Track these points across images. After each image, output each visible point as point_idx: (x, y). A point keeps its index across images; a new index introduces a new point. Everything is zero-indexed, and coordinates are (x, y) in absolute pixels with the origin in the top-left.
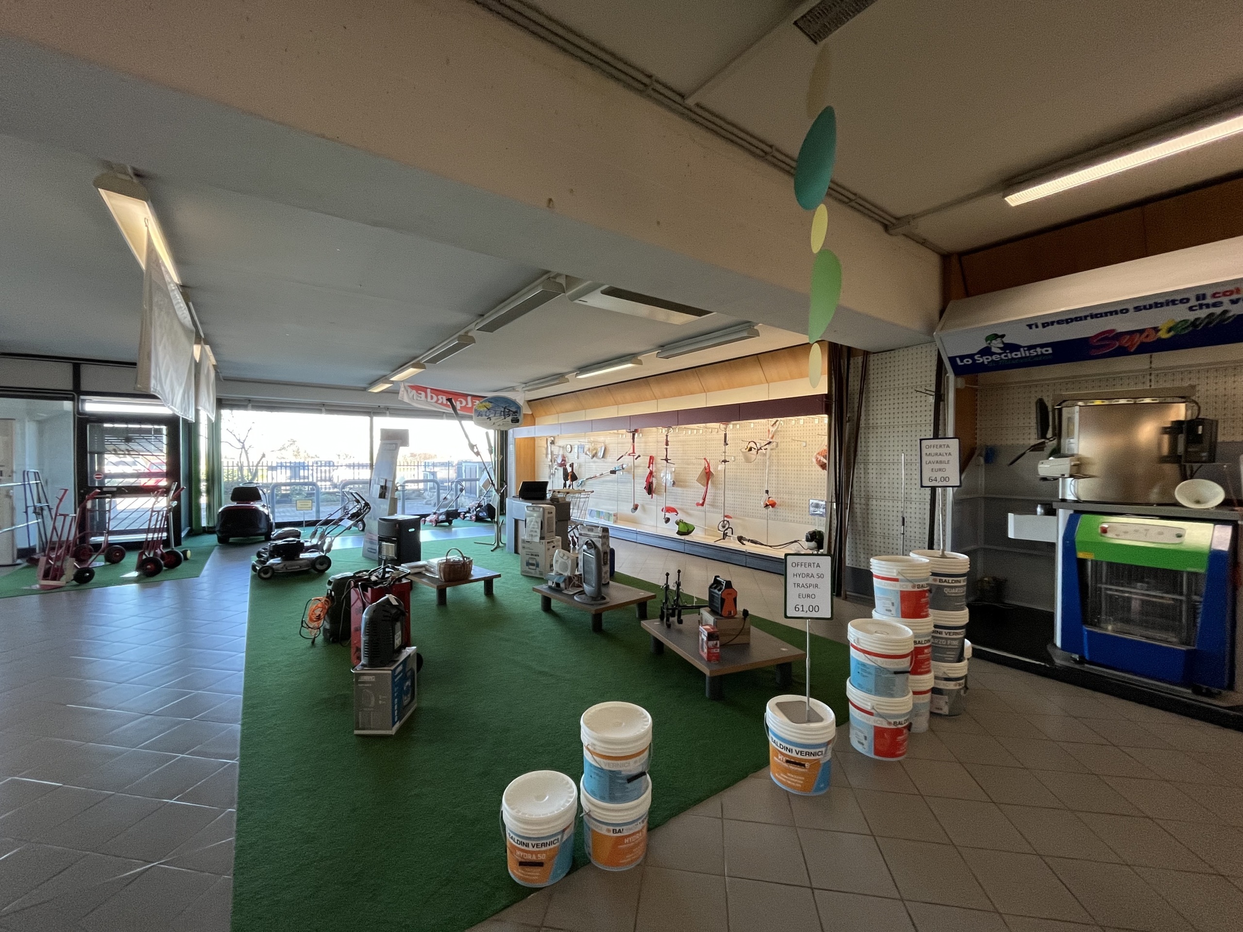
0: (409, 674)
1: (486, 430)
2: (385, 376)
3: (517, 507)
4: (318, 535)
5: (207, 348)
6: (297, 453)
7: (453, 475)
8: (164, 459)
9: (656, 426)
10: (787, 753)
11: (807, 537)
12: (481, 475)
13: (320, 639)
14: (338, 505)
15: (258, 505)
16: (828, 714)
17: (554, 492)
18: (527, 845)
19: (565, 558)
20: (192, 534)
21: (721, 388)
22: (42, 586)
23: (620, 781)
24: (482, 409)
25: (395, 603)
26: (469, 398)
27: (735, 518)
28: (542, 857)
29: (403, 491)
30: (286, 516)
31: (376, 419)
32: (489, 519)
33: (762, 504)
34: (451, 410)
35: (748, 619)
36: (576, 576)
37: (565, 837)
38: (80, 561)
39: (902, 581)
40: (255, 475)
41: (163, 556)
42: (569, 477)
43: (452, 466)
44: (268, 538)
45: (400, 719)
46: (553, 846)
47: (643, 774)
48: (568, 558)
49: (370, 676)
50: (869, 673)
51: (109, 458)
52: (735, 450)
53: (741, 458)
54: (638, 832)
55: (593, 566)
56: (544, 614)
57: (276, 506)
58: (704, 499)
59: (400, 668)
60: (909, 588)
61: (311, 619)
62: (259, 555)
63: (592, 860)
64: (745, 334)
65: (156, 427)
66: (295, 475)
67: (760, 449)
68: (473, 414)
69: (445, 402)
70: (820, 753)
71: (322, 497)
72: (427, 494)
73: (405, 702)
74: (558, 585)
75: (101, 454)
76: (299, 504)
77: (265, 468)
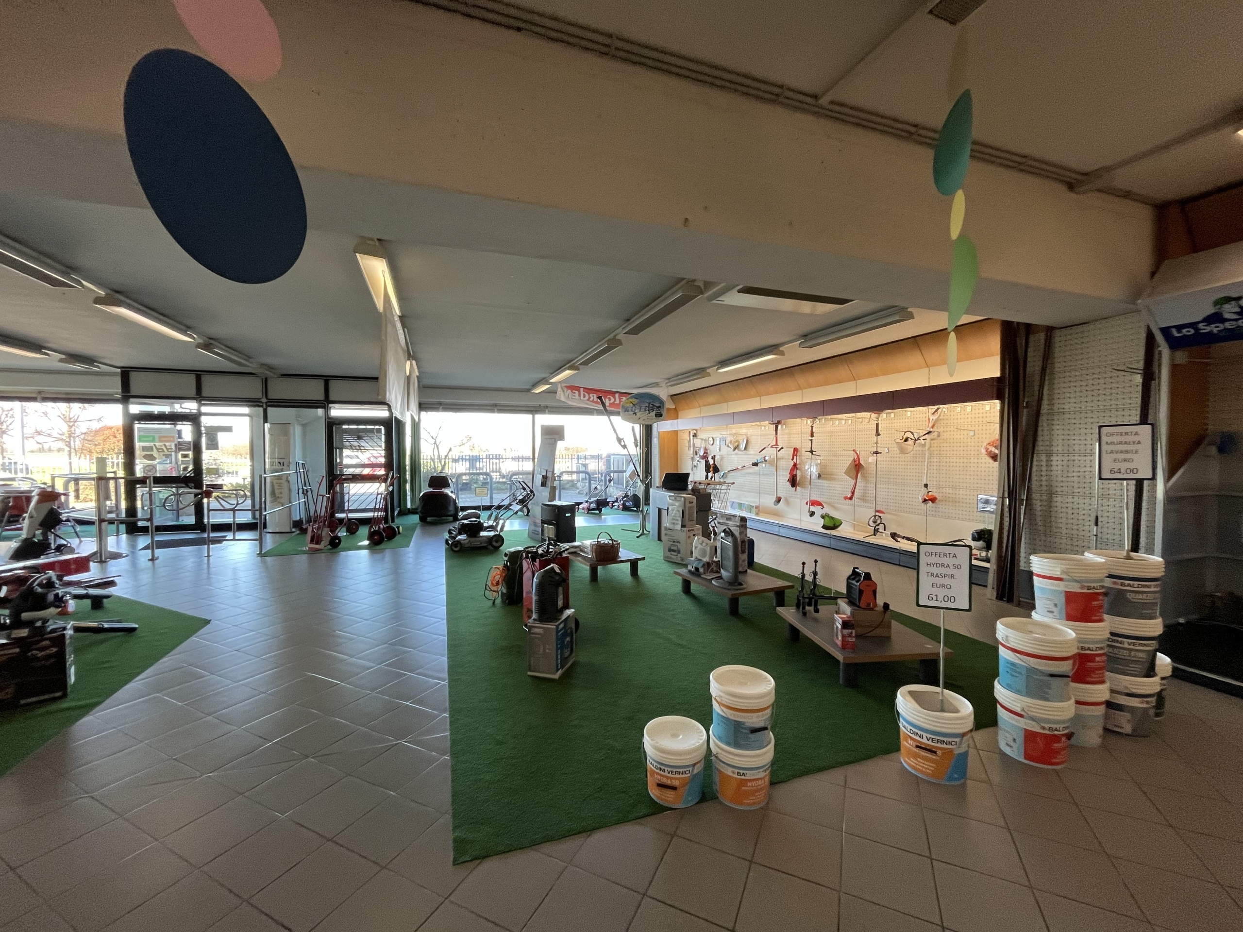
0: (569, 631)
1: (632, 425)
2: (544, 378)
3: (661, 497)
4: (493, 517)
5: (414, 362)
6: (473, 448)
7: (603, 468)
8: (383, 453)
9: (800, 417)
10: (918, 738)
11: (973, 535)
12: (628, 466)
13: (499, 601)
14: (506, 493)
15: (447, 491)
16: (966, 707)
17: (695, 483)
18: (663, 771)
19: (704, 544)
20: (401, 514)
21: (873, 375)
22: (309, 548)
23: (744, 731)
24: (628, 405)
25: (558, 571)
26: (617, 395)
27: (887, 513)
28: (676, 783)
29: (560, 481)
30: (466, 501)
31: (537, 416)
32: (635, 509)
33: (921, 500)
34: (601, 407)
35: (888, 613)
36: (714, 562)
37: (695, 772)
38: (333, 531)
39: (1069, 581)
40: (443, 467)
41: (384, 529)
42: (711, 469)
43: (602, 459)
44: (456, 519)
45: (562, 667)
46: (685, 776)
47: (765, 729)
48: (707, 544)
49: (539, 629)
50: (1020, 673)
51: (346, 452)
52: (887, 441)
53: (896, 450)
54: (761, 779)
55: (731, 553)
56: (684, 596)
57: (460, 492)
58: (853, 493)
59: (562, 626)
60: (1075, 588)
61: (492, 584)
62: (450, 532)
63: (719, 796)
64: (897, 318)
65: (377, 427)
66: (472, 466)
67: (918, 439)
68: (620, 410)
69: (596, 399)
70: (953, 743)
71: (494, 486)
72: (579, 485)
73: (567, 654)
74: (697, 569)
75: (341, 449)
76: (477, 491)
77: (451, 460)
